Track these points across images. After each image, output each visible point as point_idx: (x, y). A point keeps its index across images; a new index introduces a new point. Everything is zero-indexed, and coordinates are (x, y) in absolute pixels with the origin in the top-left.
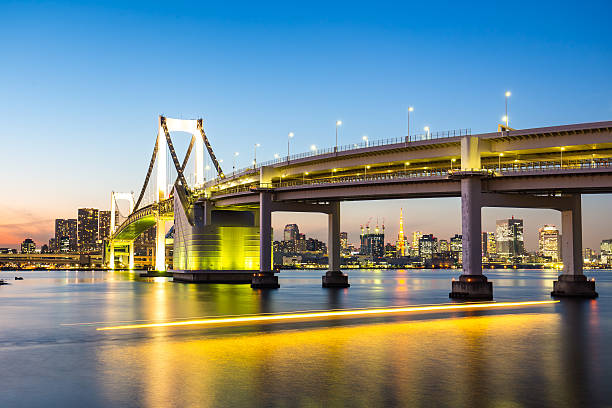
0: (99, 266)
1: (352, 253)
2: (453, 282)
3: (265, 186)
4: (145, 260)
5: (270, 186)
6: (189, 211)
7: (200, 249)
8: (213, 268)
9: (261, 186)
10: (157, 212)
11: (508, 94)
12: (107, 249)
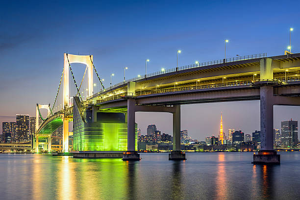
0: (29, 151)
1: (190, 143)
2: (254, 155)
3: (131, 94)
4: (58, 147)
5: (134, 95)
6: (83, 113)
7: (90, 138)
8: (98, 150)
9: (128, 95)
10: (63, 115)
11: (292, 29)
12: (34, 140)
